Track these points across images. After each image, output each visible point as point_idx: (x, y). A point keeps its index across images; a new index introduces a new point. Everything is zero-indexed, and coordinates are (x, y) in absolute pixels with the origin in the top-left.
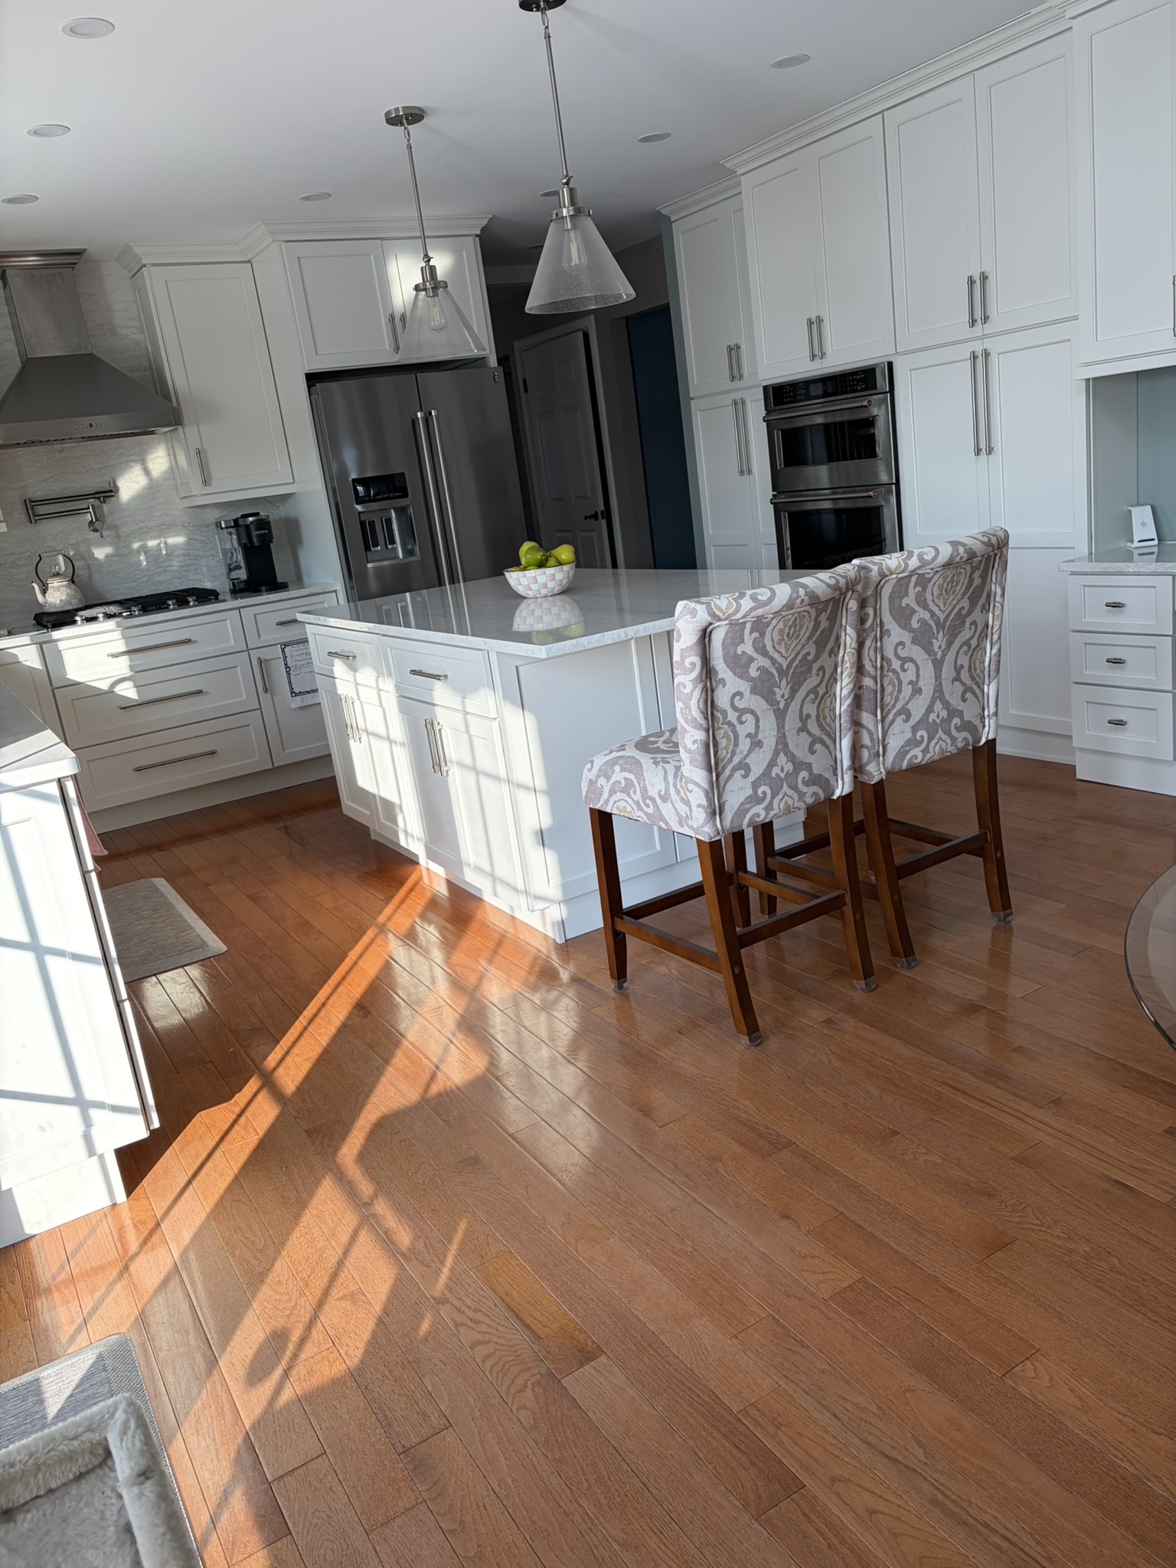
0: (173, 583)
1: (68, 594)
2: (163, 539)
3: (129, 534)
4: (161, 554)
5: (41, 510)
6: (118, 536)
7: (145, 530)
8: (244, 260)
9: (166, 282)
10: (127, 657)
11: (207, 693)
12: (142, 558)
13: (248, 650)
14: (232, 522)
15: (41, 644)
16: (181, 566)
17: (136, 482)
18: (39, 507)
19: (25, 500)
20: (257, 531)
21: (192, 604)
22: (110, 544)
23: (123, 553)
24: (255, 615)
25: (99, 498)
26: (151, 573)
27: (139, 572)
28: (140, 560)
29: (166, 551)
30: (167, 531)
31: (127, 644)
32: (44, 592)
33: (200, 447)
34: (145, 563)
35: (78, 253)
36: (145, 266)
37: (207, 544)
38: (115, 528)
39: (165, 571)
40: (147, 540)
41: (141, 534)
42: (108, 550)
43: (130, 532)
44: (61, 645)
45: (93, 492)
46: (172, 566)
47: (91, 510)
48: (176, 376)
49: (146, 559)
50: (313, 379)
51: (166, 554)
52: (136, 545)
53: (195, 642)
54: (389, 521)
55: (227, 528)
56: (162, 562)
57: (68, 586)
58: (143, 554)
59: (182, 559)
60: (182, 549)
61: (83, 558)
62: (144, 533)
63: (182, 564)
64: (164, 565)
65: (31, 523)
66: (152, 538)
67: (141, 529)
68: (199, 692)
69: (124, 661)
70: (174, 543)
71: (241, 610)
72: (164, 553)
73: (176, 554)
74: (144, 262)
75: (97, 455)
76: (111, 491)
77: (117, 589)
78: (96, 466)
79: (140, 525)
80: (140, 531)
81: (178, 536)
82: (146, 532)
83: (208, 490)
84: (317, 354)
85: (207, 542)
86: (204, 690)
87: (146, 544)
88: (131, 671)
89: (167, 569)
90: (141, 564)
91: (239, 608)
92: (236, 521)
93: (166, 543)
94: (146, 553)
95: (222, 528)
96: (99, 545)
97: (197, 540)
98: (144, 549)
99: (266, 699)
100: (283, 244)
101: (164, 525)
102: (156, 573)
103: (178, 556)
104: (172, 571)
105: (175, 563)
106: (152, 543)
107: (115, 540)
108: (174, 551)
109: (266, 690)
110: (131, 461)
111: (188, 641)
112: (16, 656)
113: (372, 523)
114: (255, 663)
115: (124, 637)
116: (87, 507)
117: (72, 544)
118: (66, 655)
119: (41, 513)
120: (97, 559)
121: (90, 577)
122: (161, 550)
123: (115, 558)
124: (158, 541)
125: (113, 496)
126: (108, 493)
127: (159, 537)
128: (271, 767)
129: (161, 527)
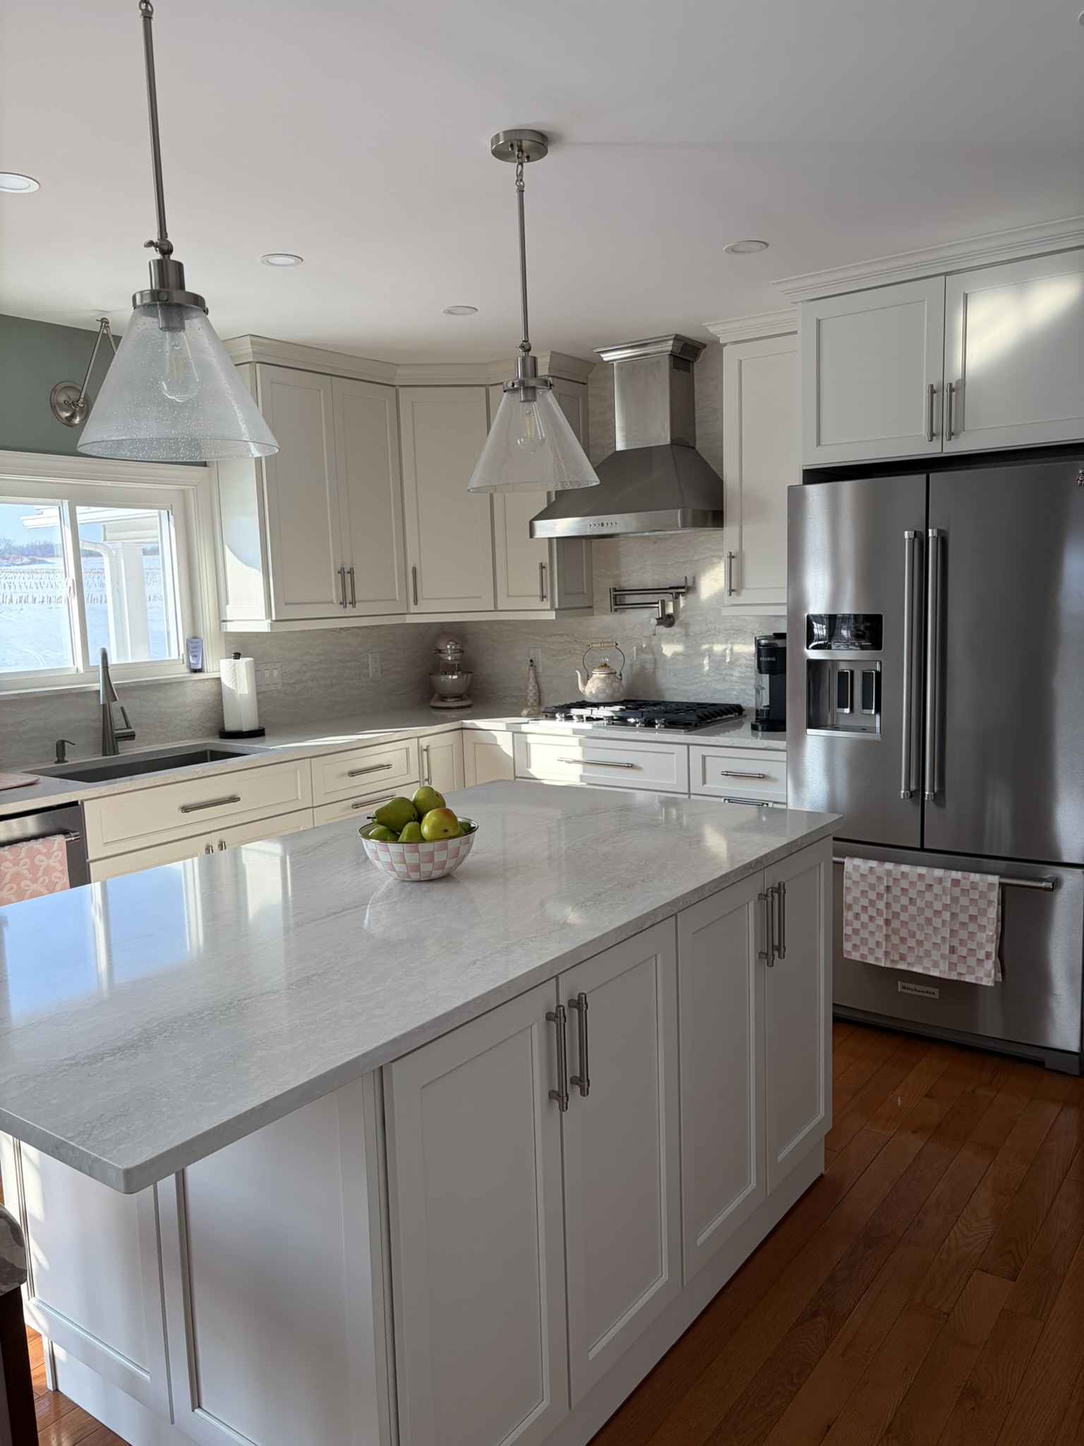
0: (729, 694)
2: (730, 645)
3: (697, 634)
4: (725, 661)
5: (630, 599)
6: (687, 635)
7: (713, 632)
9: (741, 361)
10: (581, 765)
12: (706, 661)
13: (689, 794)
15: (514, 733)
16: (741, 677)
17: (715, 580)
18: (626, 596)
19: (611, 589)
20: (767, 656)
21: (657, 727)
22: (679, 642)
23: (692, 654)
24: (702, 758)
25: (671, 593)
26: (710, 679)
27: (698, 676)
28: (703, 664)
29: (730, 658)
30: (735, 636)
31: (584, 754)
32: (585, 684)
33: (735, 550)
34: (707, 668)
35: (669, 340)
36: (724, 346)
38: (686, 625)
39: (724, 679)
40: (713, 643)
41: (709, 635)
42: (679, 648)
43: (699, 632)
44: (530, 739)
45: (668, 587)
46: (732, 675)
47: (662, 605)
49: (709, 663)
51: (729, 662)
52: (705, 647)
53: (639, 768)
56: (723, 670)
58: (707, 658)
59: (744, 669)
60: (746, 659)
61: (653, 652)
62: (712, 635)
63: (743, 675)
64: (724, 672)
65: (613, 611)
66: (718, 642)
67: (709, 631)
69: (578, 769)
70: (740, 651)
71: (690, 746)
72: (728, 660)
73: (739, 663)
74: (722, 342)
75: (685, 548)
76: (692, 586)
77: (676, 689)
78: (681, 560)
79: (710, 626)
80: (709, 633)
81: (744, 644)
82: (714, 634)
83: (736, 600)
84: (819, 444)
87: (712, 648)
88: (581, 781)
89: (727, 678)
90: (703, 668)
91: (688, 745)
93: (732, 650)
94: (709, 657)
96: (669, 642)
98: (710, 653)
101: (733, 629)
102: (715, 680)
103: (740, 665)
104: (731, 681)
105: (736, 674)
106: (718, 648)
107: (684, 638)
108: (737, 659)
110: (715, 556)
113: (844, 676)
116: (657, 601)
117: (646, 637)
119: (627, 603)
120: (664, 655)
121: (654, 672)
122: (725, 656)
123: (680, 658)
124: (724, 647)
125: (690, 592)
126: (686, 589)
127: (726, 642)
129: (729, 632)
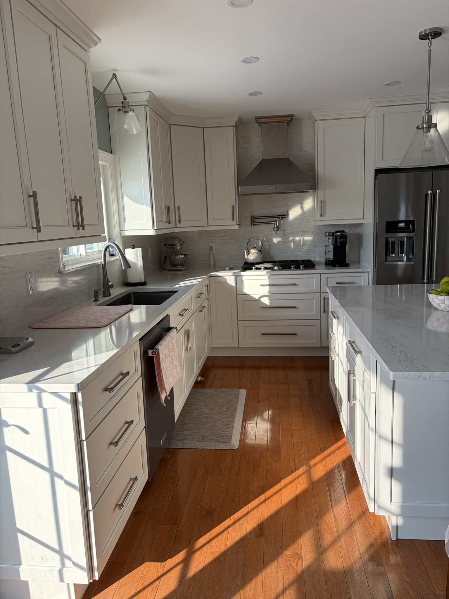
0: (302, 256)
1: (256, 256)
2: (302, 237)
3: (288, 234)
4: (300, 244)
5: (257, 221)
6: (284, 234)
7: (296, 232)
8: (363, 116)
9: (324, 127)
10: (269, 287)
11: (298, 308)
12: (292, 244)
13: (321, 293)
14: (331, 233)
15: (236, 276)
16: (307, 249)
17: (296, 212)
18: (256, 219)
19: (251, 216)
20: (339, 239)
21: (301, 268)
22: (280, 237)
23: (285, 241)
24: (327, 278)
25: (279, 218)
26: (294, 251)
27: (289, 250)
28: (291, 245)
29: (303, 242)
30: (305, 234)
31: (270, 282)
32: (248, 254)
33: (323, 200)
34: (293, 247)
35: (291, 116)
36: (317, 121)
37: (321, 241)
38: (284, 230)
39: (300, 251)
40: (296, 237)
41: (294, 234)
42: (279, 239)
43: (289, 233)
44: (244, 278)
45: (278, 215)
46: (304, 249)
47: (275, 222)
48: (320, 169)
49: (293, 245)
50: (378, 172)
51: (302, 244)
52: (291, 239)
53: (298, 285)
54: (402, 243)
55: (328, 236)
56: (300, 247)
57: (257, 253)
58: (293, 243)
59: (309, 246)
60: (310, 242)
61: (269, 242)
62: (295, 234)
63: (308, 249)
64: (300, 248)
65: (252, 225)
66: (298, 236)
67: (294, 232)
68: (295, 307)
69: (267, 288)
70: (307, 239)
71: (321, 274)
72: (302, 243)
73: (306, 244)
74: (316, 119)
75: (283, 200)
76: (285, 215)
77: (279, 256)
78: (282, 204)
79: (294, 230)
80: (294, 233)
81: (309, 236)
82: (296, 233)
83: (323, 218)
84: (382, 160)
85: (321, 240)
86: (297, 306)
87: (295, 239)
88: (269, 293)
89: (301, 250)
90: (291, 247)
91: (320, 274)
92: (333, 233)
93: (303, 239)
94: (294, 242)
95: (326, 236)
96: (276, 237)
97: (317, 239)
98: (294, 241)
99: (324, 316)
100: (377, 108)
101: (304, 231)
102: (296, 251)
103: (307, 245)
104: (303, 251)
105: (305, 248)
106: (297, 239)
107: (283, 235)
108: (306, 243)
109: (325, 312)
110: (296, 203)
111: (295, 285)
112: (226, 279)
113: (393, 243)
114: (322, 299)
115: (269, 278)
116: (274, 221)
117: (266, 236)
118: (245, 283)
119: (257, 222)
120: (274, 243)
121: (269, 250)
122: (300, 242)
123: (281, 243)
124: (300, 238)
125: (285, 217)
126: (284, 216)
127: (301, 236)
128: (320, 346)
129: (303, 232)
